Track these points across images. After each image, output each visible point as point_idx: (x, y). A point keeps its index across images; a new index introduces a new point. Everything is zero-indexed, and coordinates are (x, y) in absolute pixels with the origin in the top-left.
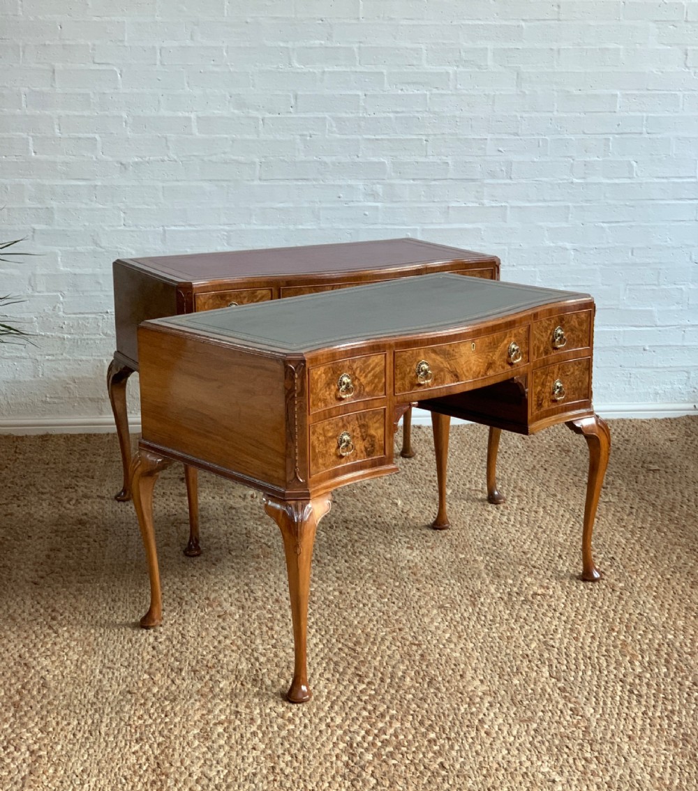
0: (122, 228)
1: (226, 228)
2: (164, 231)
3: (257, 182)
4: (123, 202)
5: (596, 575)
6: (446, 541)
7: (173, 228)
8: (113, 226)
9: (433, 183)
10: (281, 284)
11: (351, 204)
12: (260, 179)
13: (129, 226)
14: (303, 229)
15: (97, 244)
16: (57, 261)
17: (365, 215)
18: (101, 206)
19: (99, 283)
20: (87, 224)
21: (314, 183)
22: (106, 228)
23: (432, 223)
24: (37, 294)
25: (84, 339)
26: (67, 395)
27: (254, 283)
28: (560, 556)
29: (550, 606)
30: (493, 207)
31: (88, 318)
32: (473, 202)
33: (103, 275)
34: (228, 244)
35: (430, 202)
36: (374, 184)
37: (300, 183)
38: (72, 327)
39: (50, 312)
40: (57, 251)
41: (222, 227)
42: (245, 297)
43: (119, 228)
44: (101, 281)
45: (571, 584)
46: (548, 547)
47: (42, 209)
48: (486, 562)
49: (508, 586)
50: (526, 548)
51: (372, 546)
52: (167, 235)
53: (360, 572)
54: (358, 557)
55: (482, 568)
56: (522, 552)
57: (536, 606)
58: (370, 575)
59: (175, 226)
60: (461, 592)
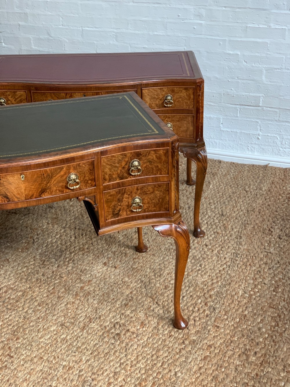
0: (61, 27)
1: (115, 31)
2: (82, 30)
3: (131, 4)
4: (61, 12)
5: (183, 325)
6: (132, 263)
8: (56, 25)
9: (238, 10)
10: (32, 88)
11: (186, 21)
12: (133, 2)
13: (65, 26)
14: (157, 35)
15: (49, 35)
16: (31, 43)
17: (194, 28)
18: (50, 13)
20: (44, 23)
21: (164, 6)
22: (53, 26)
23: (236, 37)
27: (14, 86)
29: (127, 345)
30: (276, 29)
32: (263, 24)
35: (235, 22)
36: (200, 8)
37: (156, 5)
40: (31, 37)
41: (112, 30)
42: (9, 95)
43: (60, 27)
45: (164, 326)
46: (186, 286)
47: (22, 13)
48: (133, 289)
49: (122, 317)
50: (172, 283)
51: (86, 257)
52: (84, 33)
53: (55, 278)
54: (69, 263)
55: (125, 294)
56: (165, 286)
57: (119, 342)
58: (58, 282)
59: (88, 27)
60: (89, 314)
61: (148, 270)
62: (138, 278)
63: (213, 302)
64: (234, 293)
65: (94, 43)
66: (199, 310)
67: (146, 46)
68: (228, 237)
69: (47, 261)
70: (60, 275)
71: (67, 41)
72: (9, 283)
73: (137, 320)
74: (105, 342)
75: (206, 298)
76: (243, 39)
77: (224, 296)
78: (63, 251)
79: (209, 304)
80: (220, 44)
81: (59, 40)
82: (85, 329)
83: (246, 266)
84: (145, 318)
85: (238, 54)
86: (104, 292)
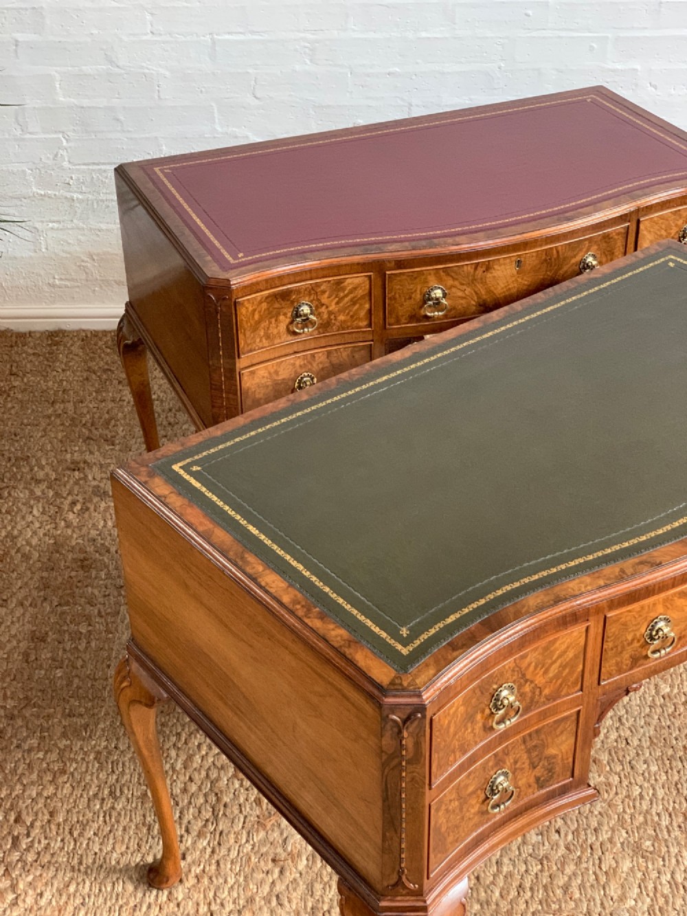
0: (149, 37)
1: (309, 36)
2: (214, 42)
7: (227, 37)
8: (134, 35)
13: (160, 35)
14: (429, 38)
15: (111, 62)
16: (54, 88)
17: (527, 15)
19: (118, 120)
20: (95, 32)
22: (125, 38)
24: (28, 136)
25: (102, 201)
26: (84, 277)
31: (105, 171)
33: (124, 108)
34: (311, 61)
38: (83, 183)
39: (50, 162)
40: (53, 73)
41: (302, 35)
42: (323, 292)
44: (122, 118)
47: (26, 9)
52: (217, 48)
59: (229, 33)
60: (669, 804)
65: (248, 73)
67: (398, 70)
71: (167, 74)
76: (647, 33)
80: (591, 49)
81: (144, 74)
85: (636, 70)
86: (647, 735)
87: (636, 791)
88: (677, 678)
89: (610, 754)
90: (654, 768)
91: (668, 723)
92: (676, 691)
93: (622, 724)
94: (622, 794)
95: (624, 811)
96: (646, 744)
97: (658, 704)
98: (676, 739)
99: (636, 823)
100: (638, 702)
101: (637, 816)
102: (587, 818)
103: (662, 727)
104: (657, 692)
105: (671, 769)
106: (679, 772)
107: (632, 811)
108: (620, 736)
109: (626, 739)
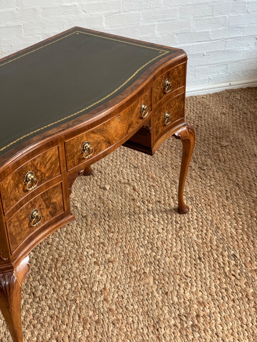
6: (119, 249)
28: (200, 258)
29: (212, 331)
45: (218, 295)
46: (189, 247)
48: (152, 274)
49: (176, 307)
50: (175, 251)
51: (69, 265)
53: (67, 305)
54: (61, 282)
55: (152, 283)
56: (174, 257)
57: (203, 332)
58: (75, 307)
60: (145, 322)
61: (142, 249)
62: (142, 261)
63: (225, 251)
64: (230, 235)
66: (224, 264)
68: (166, 186)
69: (35, 291)
70: (67, 299)
72: (27, 338)
73: (191, 302)
74: (193, 340)
75: (216, 250)
77: (226, 240)
78: (40, 272)
79: (225, 254)
82: (162, 339)
83: (209, 205)
84: (196, 296)
85: (76, 5)
86: (131, 291)
87: (130, 320)
88: (138, 262)
89: (116, 305)
90: (136, 307)
91: (138, 284)
92: (139, 268)
93: (119, 289)
94: (124, 323)
95: (127, 331)
96: (130, 296)
97: (133, 276)
98: (143, 290)
99: (133, 335)
100: (124, 277)
101: (133, 332)
102: (111, 338)
103: (136, 286)
104: (131, 271)
105: (144, 305)
106: (147, 306)
107: (131, 329)
108: (119, 295)
109: (122, 296)
